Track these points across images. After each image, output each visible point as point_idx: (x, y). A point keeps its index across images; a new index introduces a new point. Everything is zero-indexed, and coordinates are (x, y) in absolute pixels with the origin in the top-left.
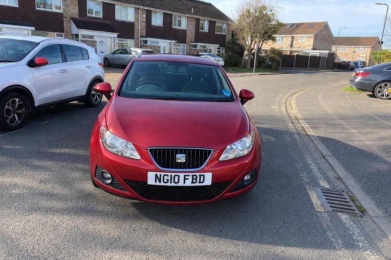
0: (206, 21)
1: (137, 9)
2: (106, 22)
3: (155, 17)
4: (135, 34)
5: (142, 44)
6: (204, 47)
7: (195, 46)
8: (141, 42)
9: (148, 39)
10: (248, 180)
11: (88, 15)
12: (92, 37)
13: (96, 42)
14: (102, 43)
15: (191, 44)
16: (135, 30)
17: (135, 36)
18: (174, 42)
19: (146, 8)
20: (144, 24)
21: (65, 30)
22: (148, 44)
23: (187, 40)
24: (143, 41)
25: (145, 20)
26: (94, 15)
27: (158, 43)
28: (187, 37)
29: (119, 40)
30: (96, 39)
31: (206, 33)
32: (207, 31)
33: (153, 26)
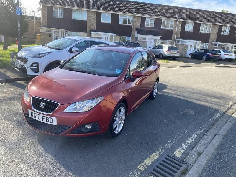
0: (228, 27)
1: (176, 21)
2: (155, 30)
3: (188, 26)
4: (173, 37)
5: (176, 43)
6: (222, 45)
7: (216, 45)
8: (176, 42)
9: (180, 40)
10: (86, 129)
11: (145, 26)
12: (145, 39)
13: (147, 42)
14: (150, 42)
15: (213, 43)
16: (173, 34)
17: (173, 38)
18: (199, 41)
19: (181, 20)
20: (180, 31)
21: (132, 35)
22: (180, 43)
23: (210, 40)
24: (177, 41)
25: (180, 28)
26: (149, 26)
27: (186, 42)
28: (210, 38)
29: (162, 41)
30: (147, 40)
31: (226, 35)
32: (228, 34)
33: (186, 31)
